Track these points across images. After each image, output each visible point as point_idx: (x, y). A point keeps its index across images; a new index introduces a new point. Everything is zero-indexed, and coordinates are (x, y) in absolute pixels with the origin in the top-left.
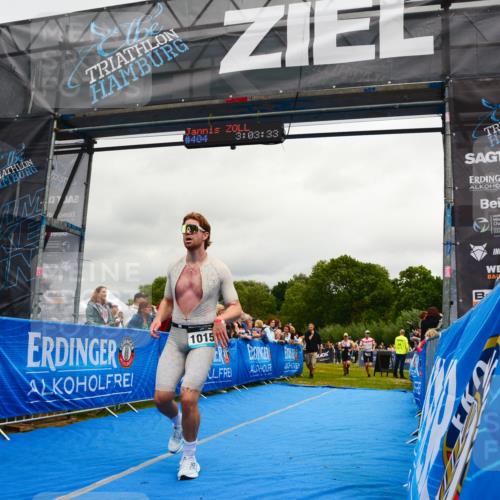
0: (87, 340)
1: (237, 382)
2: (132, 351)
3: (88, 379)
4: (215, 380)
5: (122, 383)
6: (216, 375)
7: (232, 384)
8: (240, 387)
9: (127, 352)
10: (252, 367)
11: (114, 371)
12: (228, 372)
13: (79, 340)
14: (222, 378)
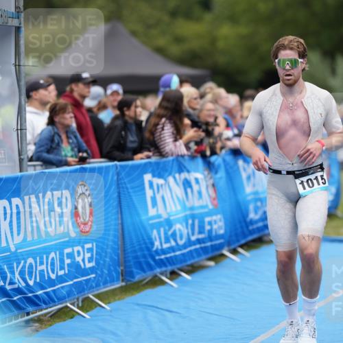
0: (41, 195)
1: (229, 244)
2: (90, 205)
3: (47, 258)
4: (199, 241)
5: (83, 260)
6: (200, 233)
7: (221, 247)
8: (234, 252)
9: (84, 208)
10: (251, 207)
11: (72, 243)
12: (218, 225)
13: (33, 199)
14: (210, 238)
